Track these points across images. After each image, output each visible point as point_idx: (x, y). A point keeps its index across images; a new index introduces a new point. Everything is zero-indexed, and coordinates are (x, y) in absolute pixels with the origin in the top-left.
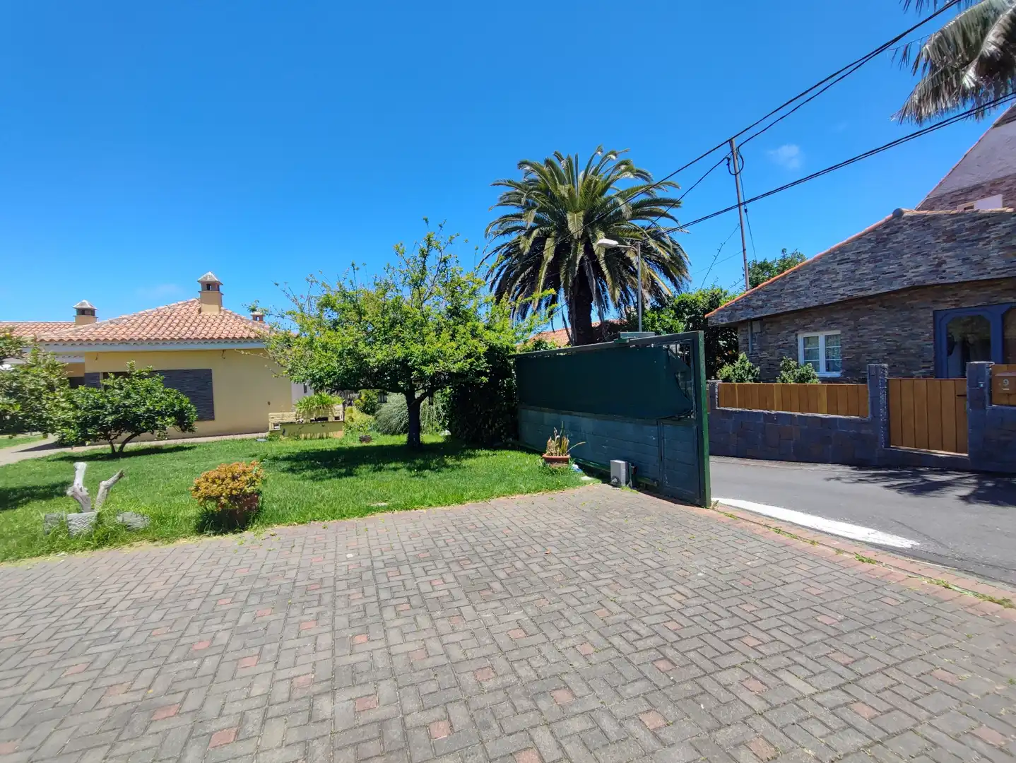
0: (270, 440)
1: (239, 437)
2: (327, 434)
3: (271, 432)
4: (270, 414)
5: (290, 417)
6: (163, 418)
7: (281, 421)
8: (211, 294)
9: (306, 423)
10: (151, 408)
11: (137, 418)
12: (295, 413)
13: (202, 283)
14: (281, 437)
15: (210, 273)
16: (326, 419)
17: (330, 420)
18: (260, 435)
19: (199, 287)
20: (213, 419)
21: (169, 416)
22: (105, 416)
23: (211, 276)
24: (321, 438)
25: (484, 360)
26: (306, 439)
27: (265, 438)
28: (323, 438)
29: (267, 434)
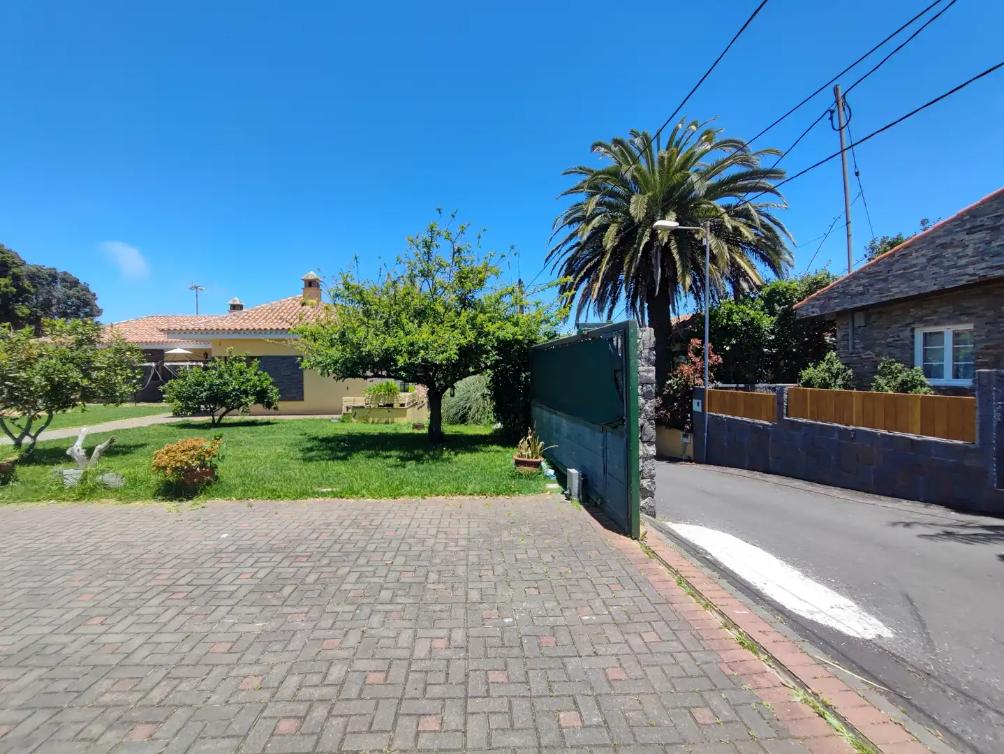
0: (343, 421)
1: (318, 417)
2: (392, 419)
3: (344, 414)
4: (344, 398)
5: (360, 401)
6: (247, 397)
7: (353, 405)
8: (313, 290)
9: (374, 408)
10: (237, 387)
11: (226, 395)
12: (365, 398)
13: (305, 280)
14: (353, 419)
15: (312, 272)
16: (391, 405)
17: (395, 406)
18: (334, 416)
19: (302, 284)
20: (302, 400)
21: (252, 395)
22: (202, 392)
23: (312, 275)
24: (387, 423)
25: (494, 353)
26: (373, 422)
27: (339, 419)
28: (388, 423)
29: (340, 416)
